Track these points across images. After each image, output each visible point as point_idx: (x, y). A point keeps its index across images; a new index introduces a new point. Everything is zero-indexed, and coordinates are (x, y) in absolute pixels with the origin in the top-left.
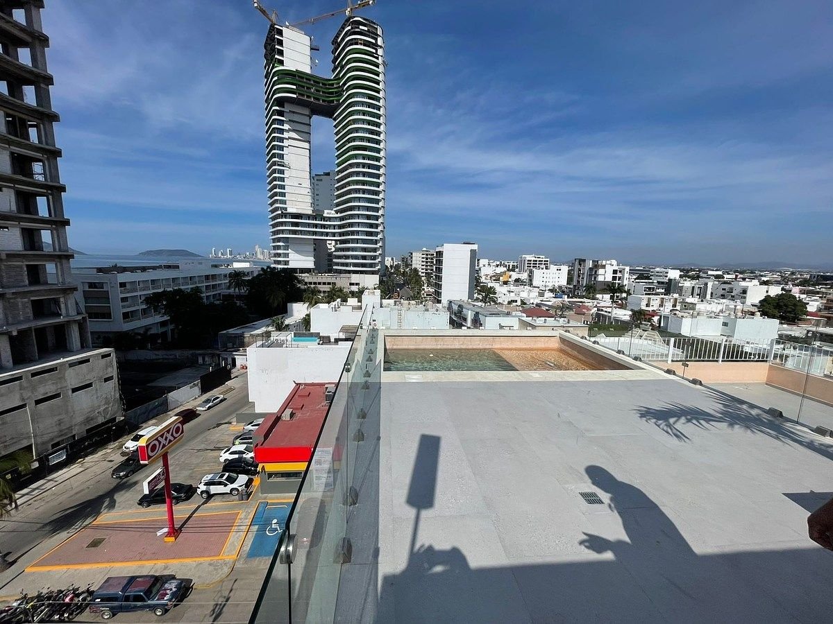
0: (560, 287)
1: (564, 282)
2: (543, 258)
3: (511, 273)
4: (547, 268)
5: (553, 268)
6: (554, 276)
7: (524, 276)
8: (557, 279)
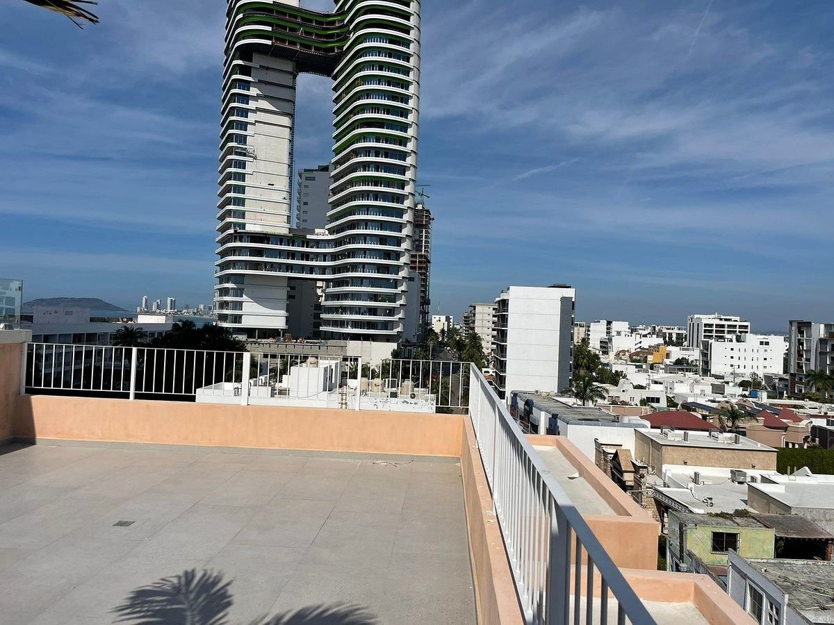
0: (768, 378)
1: (777, 368)
2: (736, 321)
3: (670, 348)
4: (739, 340)
5: (752, 340)
6: (755, 355)
7: (694, 355)
8: (761, 363)
